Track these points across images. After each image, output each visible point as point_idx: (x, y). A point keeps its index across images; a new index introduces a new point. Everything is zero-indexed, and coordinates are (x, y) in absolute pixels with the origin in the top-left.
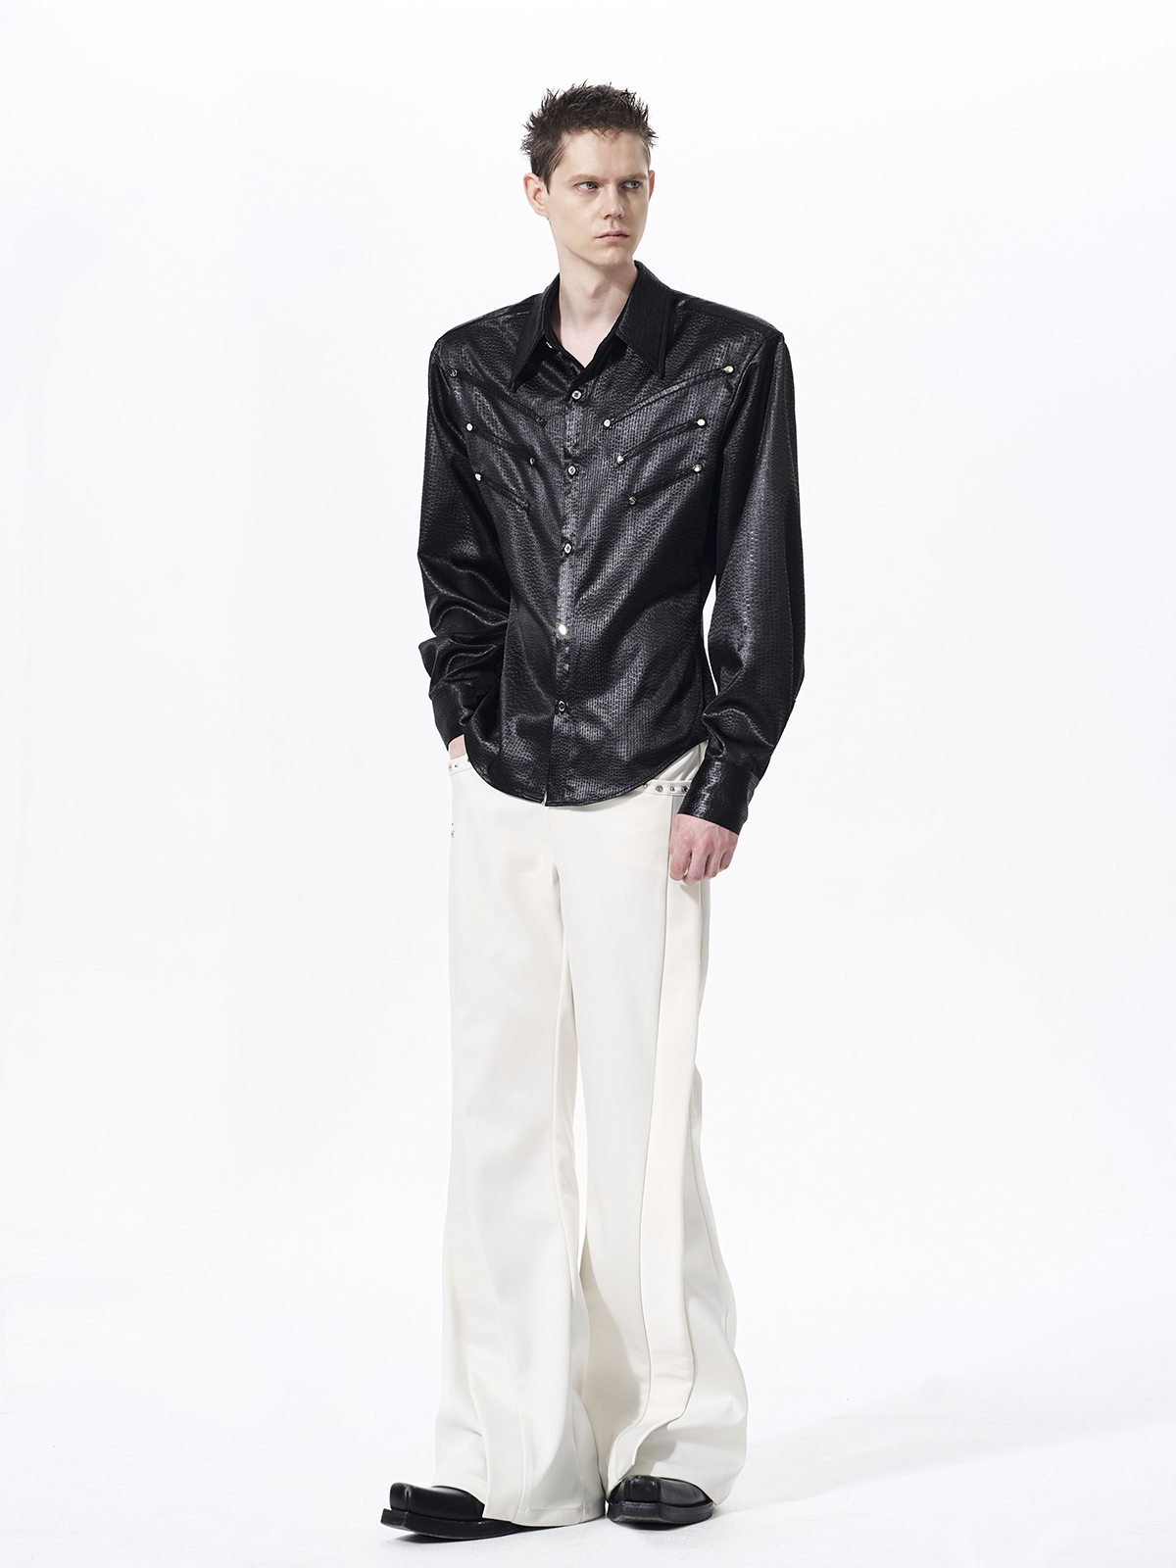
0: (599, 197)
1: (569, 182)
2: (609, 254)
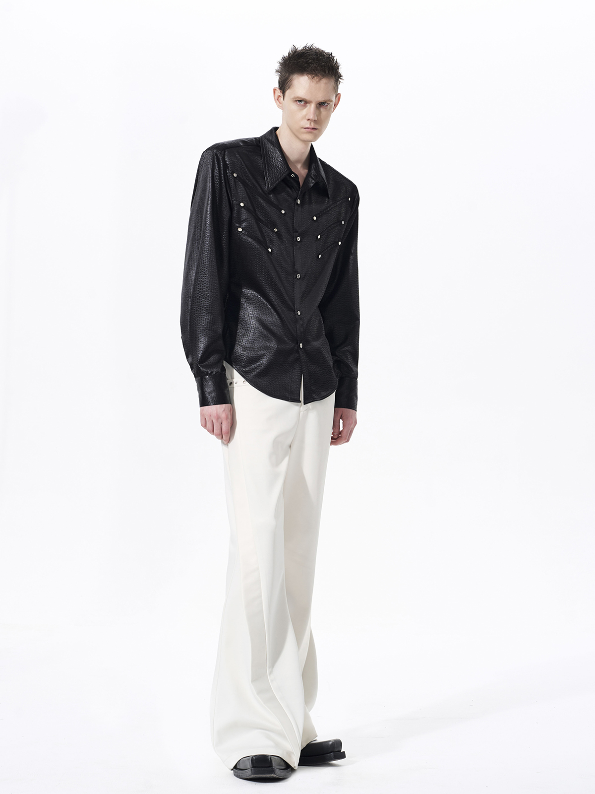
0: (307, 109)
1: (293, 98)
2: (307, 137)
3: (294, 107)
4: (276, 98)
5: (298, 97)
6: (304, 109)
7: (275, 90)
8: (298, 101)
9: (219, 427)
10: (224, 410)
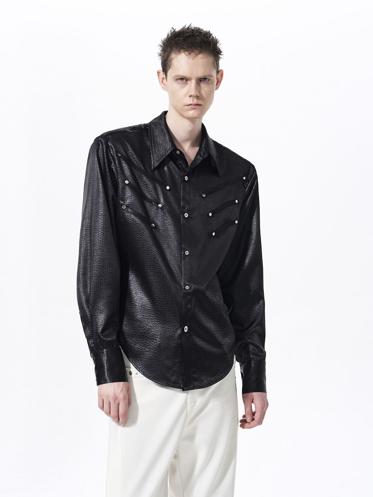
0: (188, 86)
1: (174, 77)
2: (192, 113)
3: (176, 86)
4: (161, 81)
5: (178, 75)
6: (185, 86)
7: (158, 73)
8: (180, 79)
9: (116, 410)
10: (122, 390)
